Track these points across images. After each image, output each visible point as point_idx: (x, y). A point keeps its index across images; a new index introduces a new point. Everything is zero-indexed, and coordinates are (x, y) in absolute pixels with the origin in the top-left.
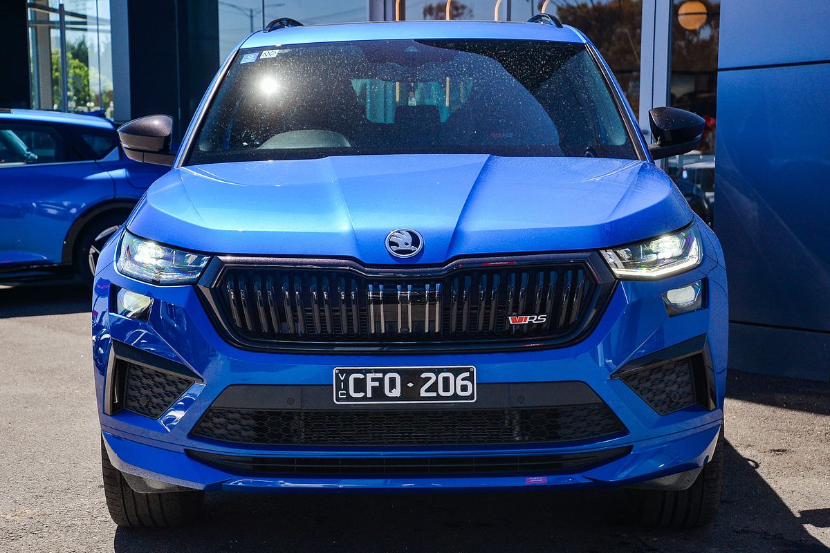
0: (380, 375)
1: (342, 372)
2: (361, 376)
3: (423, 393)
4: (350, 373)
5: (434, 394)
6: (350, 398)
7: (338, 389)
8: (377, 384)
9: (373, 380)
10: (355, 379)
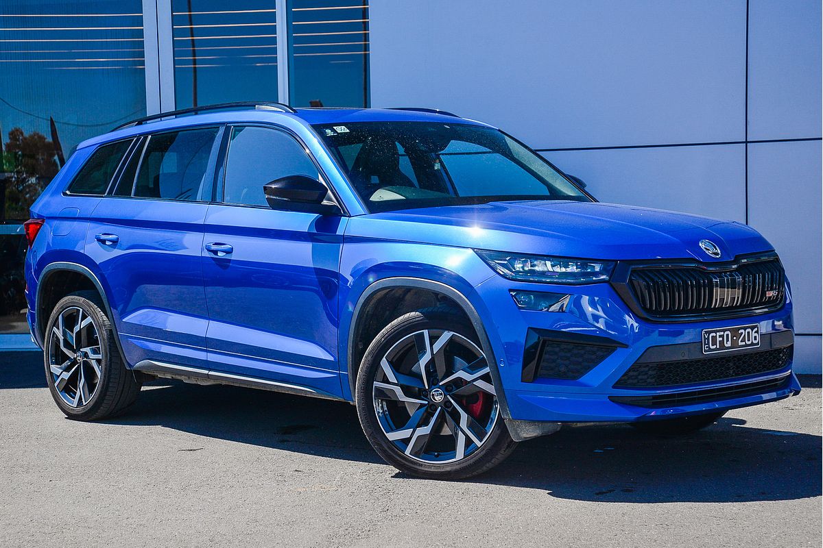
0: (722, 333)
1: (706, 332)
2: (714, 334)
3: (740, 344)
4: (710, 333)
5: (744, 343)
6: (710, 350)
7: (705, 344)
8: (721, 339)
9: (720, 336)
10: (712, 336)
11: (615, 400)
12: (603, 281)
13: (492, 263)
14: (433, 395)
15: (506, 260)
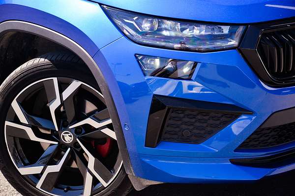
11: (236, 162)
12: (232, 48)
13: (119, 22)
14: (63, 136)
15: (133, 20)
